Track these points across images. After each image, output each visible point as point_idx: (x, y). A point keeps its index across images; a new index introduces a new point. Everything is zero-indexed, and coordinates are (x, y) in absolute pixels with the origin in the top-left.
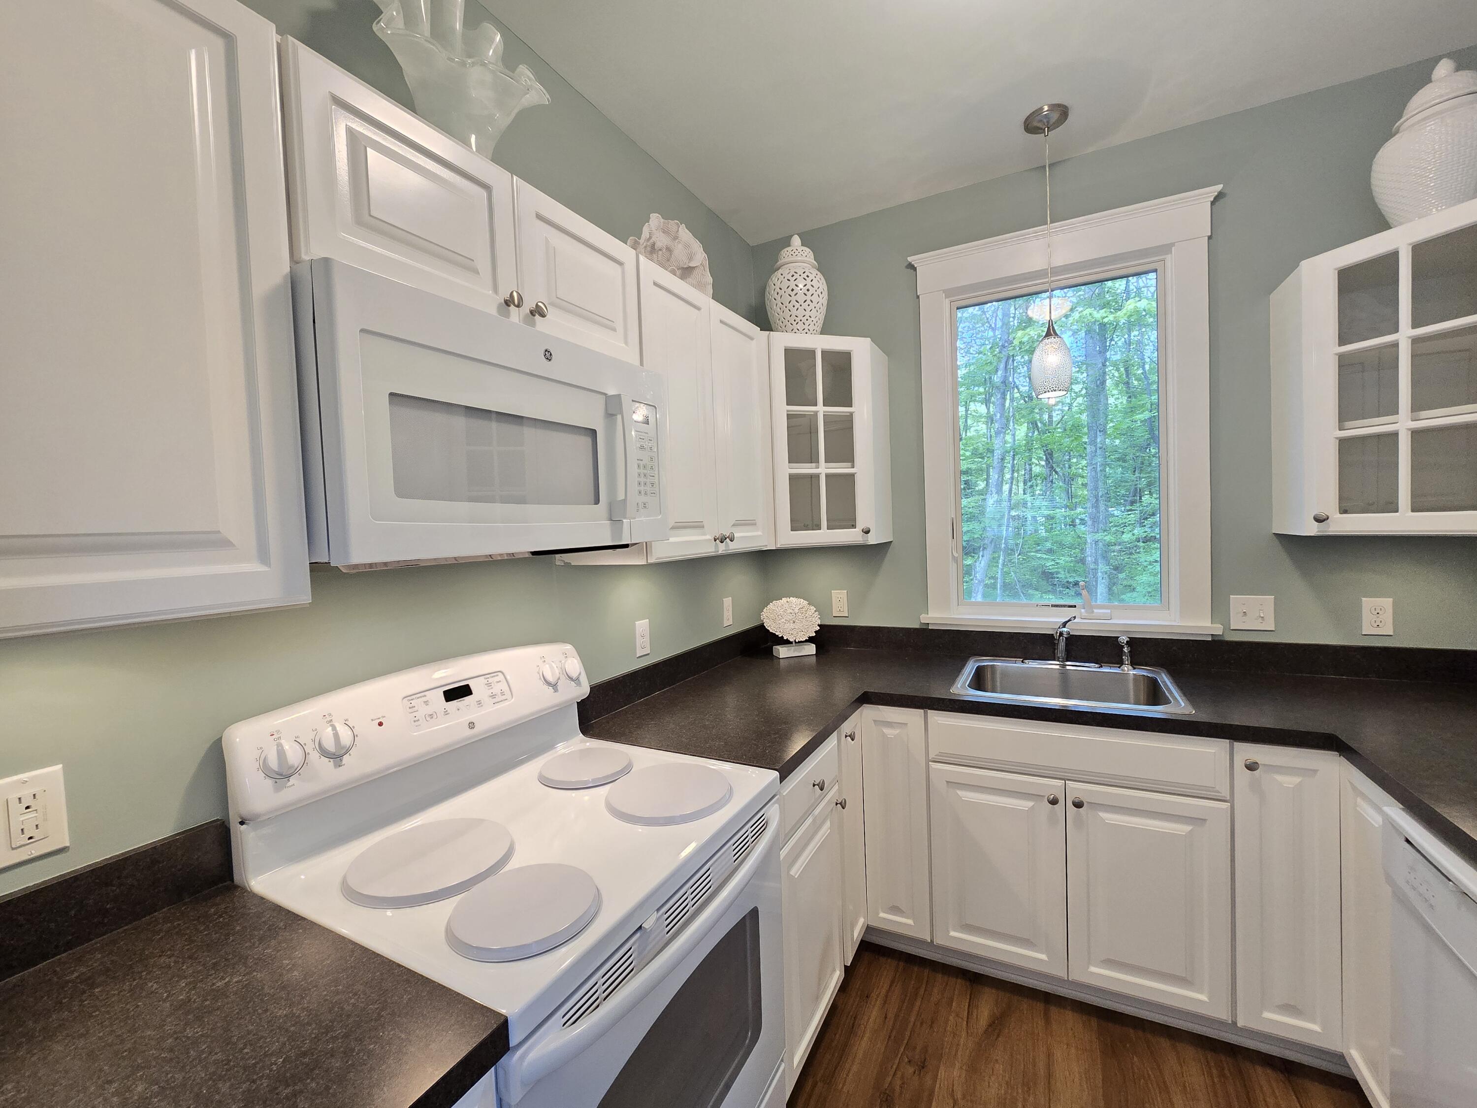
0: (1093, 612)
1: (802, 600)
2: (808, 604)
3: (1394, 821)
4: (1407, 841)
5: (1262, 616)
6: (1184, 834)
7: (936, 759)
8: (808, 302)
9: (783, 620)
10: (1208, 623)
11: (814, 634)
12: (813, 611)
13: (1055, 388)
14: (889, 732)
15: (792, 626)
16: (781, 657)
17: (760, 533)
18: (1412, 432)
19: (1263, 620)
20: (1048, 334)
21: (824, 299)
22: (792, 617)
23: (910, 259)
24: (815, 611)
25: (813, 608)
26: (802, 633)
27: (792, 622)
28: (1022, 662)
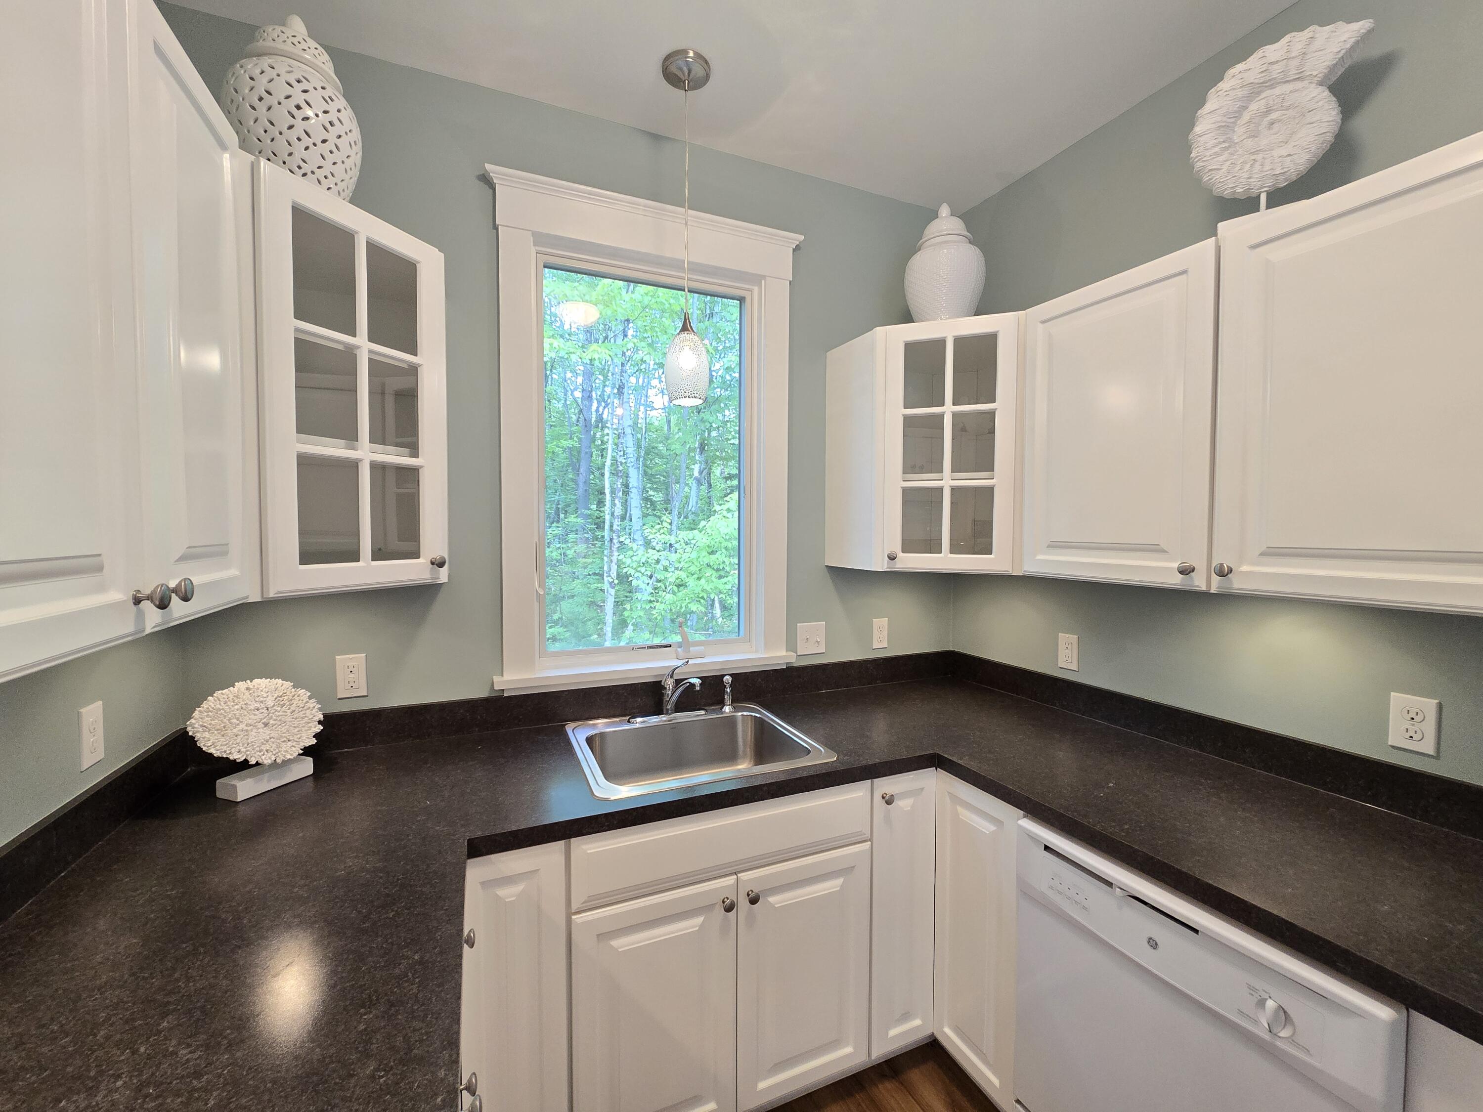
0: (689, 651)
1: (280, 681)
2: (294, 687)
3: (1030, 831)
4: (1047, 848)
5: (819, 640)
6: (839, 889)
7: (583, 907)
8: (330, 145)
9: (242, 726)
10: (783, 653)
11: (314, 741)
12: (305, 699)
13: (696, 395)
14: (507, 893)
15: (265, 733)
16: (239, 800)
17: (233, 572)
18: (952, 489)
19: (819, 644)
20: (685, 329)
21: (356, 158)
22: (261, 716)
23: (488, 166)
24: (310, 698)
25: (304, 693)
26: (289, 744)
27: (261, 725)
28: (629, 721)
